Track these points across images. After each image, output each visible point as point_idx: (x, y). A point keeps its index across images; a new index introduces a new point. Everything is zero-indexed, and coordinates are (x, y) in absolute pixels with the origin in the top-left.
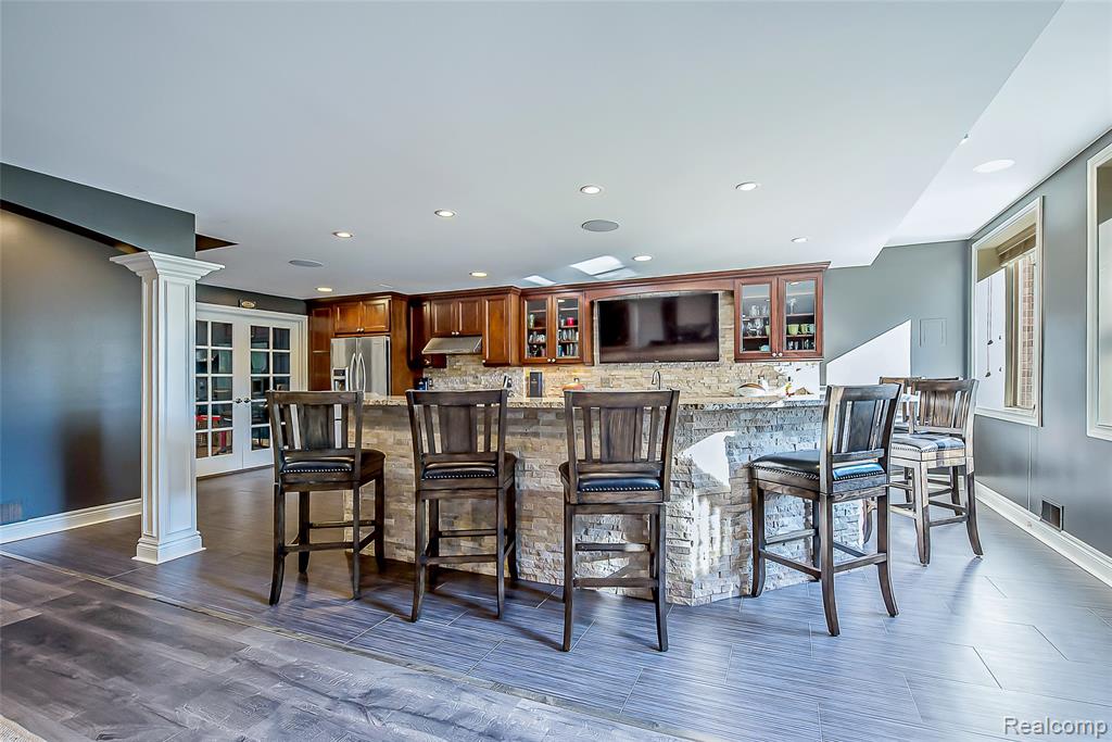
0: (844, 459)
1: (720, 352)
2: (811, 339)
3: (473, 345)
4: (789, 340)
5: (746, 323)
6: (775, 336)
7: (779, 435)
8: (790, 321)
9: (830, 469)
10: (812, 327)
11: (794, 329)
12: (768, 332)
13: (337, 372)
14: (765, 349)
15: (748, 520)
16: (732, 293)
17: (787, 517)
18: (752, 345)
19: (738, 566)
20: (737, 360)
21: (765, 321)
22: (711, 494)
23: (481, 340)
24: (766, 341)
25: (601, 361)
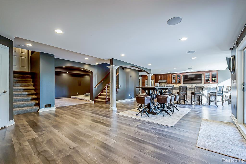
0: (218, 92)
1: (202, 82)
2: (216, 80)
3: (165, 81)
4: (212, 80)
5: (206, 78)
6: (210, 80)
7: (212, 91)
8: (213, 78)
9: (217, 93)
10: (216, 79)
11: (213, 79)
12: (209, 79)
13: (146, 85)
14: (209, 82)
15: (209, 98)
16: (204, 74)
17: (213, 99)
18: (207, 81)
19: (208, 103)
20: (204, 83)
21: (209, 78)
22: (205, 96)
23: (166, 80)
24: (209, 81)
25: (183, 83)
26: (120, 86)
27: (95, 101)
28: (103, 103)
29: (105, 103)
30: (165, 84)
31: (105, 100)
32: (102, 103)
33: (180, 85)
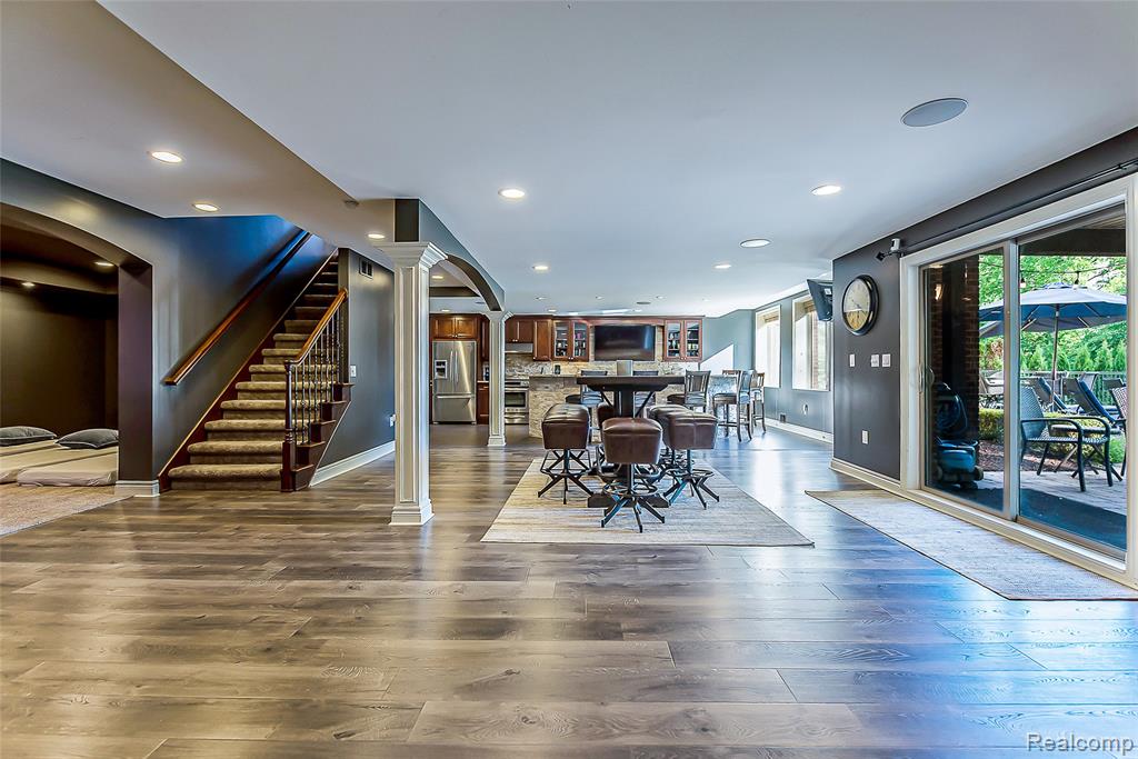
2: (697, 352)
3: (528, 349)
4: (687, 351)
5: (669, 341)
8: (688, 342)
10: (697, 345)
11: (690, 346)
12: (679, 347)
14: (677, 355)
16: (663, 327)
18: (671, 353)
20: (664, 361)
21: (678, 342)
23: (532, 342)
24: (678, 352)
25: (595, 360)
26: (353, 371)
27: (167, 484)
28: (254, 485)
29: (278, 484)
30: (524, 363)
31: (276, 468)
32: (239, 485)
33: (582, 366)
